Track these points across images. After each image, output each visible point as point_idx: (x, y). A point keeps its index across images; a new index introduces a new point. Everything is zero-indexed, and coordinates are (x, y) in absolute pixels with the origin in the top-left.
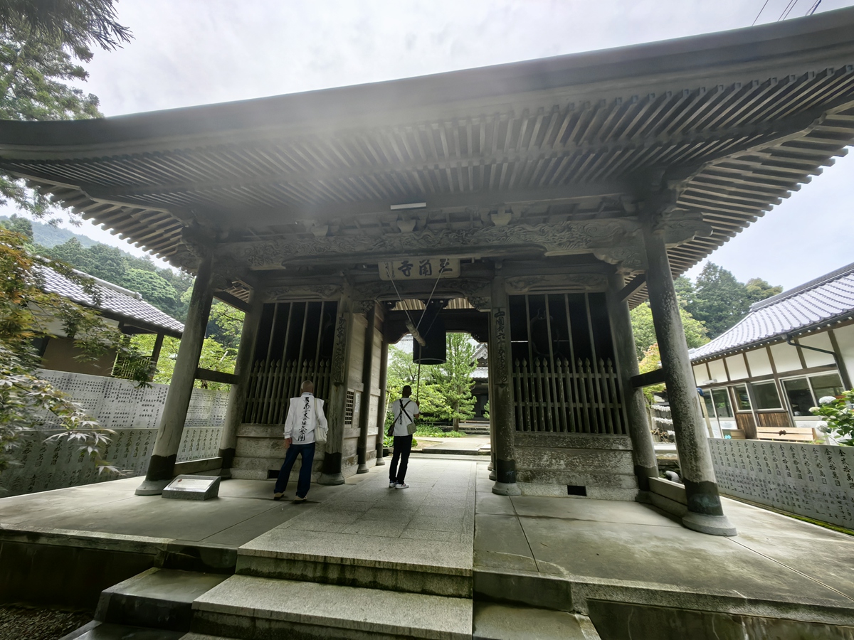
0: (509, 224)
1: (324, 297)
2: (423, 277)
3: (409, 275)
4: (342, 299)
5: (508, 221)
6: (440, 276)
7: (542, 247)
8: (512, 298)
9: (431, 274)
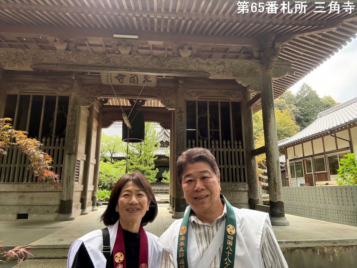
0: (190, 57)
1: (58, 93)
2: (132, 84)
3: (122, 82)
4: (73, 95)
5: (189, 55)
6: (145, 85)
7: (208, 73)
8: (188, 102)
9: (137, 83)
